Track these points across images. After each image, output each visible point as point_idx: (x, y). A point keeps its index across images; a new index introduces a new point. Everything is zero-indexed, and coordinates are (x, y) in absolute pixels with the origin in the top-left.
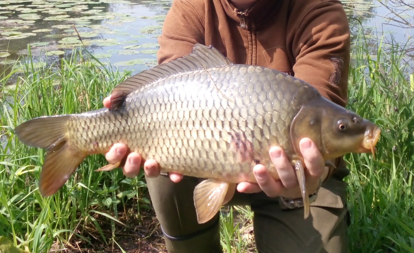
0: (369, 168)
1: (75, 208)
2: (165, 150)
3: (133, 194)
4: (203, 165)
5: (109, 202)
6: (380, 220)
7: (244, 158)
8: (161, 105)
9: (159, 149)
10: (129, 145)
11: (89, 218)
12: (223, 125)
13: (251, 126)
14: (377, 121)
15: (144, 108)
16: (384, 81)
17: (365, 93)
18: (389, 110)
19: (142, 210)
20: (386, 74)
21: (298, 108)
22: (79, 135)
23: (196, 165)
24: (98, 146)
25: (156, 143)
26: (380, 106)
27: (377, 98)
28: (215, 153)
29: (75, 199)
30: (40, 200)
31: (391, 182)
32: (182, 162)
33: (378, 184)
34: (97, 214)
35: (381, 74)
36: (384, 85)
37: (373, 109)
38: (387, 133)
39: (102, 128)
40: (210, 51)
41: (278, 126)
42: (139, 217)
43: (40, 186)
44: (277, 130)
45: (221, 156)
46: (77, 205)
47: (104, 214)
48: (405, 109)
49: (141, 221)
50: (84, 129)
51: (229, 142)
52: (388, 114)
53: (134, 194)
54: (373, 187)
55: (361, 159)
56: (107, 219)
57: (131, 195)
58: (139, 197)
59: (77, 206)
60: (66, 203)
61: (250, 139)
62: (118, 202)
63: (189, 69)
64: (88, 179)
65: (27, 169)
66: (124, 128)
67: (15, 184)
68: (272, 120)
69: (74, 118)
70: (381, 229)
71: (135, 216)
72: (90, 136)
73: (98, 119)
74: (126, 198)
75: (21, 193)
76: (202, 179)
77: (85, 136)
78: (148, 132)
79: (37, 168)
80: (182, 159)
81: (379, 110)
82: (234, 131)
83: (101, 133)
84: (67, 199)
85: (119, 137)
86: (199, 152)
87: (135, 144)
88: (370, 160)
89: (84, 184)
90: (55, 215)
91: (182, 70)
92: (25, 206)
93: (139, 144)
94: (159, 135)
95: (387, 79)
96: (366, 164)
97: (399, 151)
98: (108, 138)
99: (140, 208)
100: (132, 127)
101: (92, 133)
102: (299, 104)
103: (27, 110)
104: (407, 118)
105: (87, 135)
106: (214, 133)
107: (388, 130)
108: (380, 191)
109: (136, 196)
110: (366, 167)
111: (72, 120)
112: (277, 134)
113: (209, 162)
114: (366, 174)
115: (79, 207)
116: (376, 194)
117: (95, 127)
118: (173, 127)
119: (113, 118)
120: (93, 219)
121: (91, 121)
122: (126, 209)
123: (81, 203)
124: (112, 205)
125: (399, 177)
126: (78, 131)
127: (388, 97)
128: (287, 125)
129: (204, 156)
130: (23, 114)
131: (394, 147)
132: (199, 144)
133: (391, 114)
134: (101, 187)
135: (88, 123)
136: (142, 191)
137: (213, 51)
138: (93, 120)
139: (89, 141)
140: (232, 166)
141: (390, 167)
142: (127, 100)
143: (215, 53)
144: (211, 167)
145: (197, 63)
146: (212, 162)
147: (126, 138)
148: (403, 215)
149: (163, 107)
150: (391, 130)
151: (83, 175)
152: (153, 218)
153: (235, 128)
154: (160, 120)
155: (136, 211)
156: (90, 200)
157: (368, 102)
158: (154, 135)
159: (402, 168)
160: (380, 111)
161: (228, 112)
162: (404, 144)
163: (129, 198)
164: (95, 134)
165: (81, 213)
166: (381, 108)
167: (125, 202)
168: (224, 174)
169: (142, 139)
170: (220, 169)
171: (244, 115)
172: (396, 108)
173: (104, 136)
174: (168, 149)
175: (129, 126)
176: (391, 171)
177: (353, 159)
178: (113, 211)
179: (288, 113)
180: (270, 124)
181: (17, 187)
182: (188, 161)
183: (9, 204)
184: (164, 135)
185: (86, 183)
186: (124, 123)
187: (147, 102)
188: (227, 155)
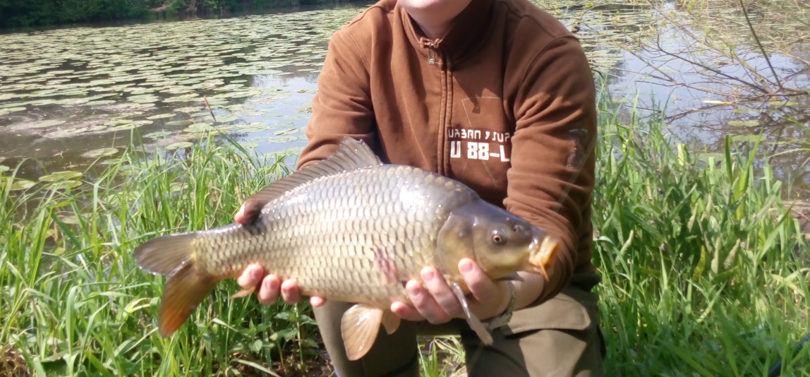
0: (628, 277)
1: (209, 358)
2: (308, 270)
3: (292, 334)
4: (349, 288)
5: (258, 346)
6: (649, 351)
7: (389, 279)
8: (303, 216)
9: (302, 270)
10: (268, 267)
11: (230, 371)
12: (365, 238)
13: (393, 240)
14: (635, 210)
15: (284, 220)
16: (642, 154)
17: (614, 170)
18: (652, 193)
19: (307, 357)
20: (642, 143)
21: (445, 217)
22: (208, 256)
23: (342, 289)
24: (231, 268)
25: (298, 263)
26: (638, 189)
27: (635, 178)
28: (359, 274)
29: (210, 344)
30: (161, 348)
31: (661, 297)
32: (328, 285)
33: (642, 301)
34: (242, 364)
35: (635, 143)
36: (641, 158)
37: (628, 193)
38: (650, 225)
39: (236, 246)
40: (360, 146)
41: (422, 240)
42: (302, 367)
43: (159, 325)
44: (421, 245)
45: (365, 277)
46: (214, 353)
47: (252, 364)
48: (673, 190)
49: (305, 373)
50: (213, 248)
51: (372, 260)
52: (650, 198)
53: (295, 333)
54: (636, 306)
55: (617, 266)
56: (257, 372)
57: (290, 335)
58: (301, 337)
59: (213, 355)
60: (197, 351)
61: (392, 256)
62: (272, 345)
63: (335, 171)
64: (227, 314)
65: (140, 303)
66: (262, 245)
67: (124, 325)
68: (414, 232)
69: (202, 236)
70: (650, 362)
71: (297, 367)
72: (221, 256)
73: (231, 237)
74: (282, 340)
75: (134, 338)
76: (351, 304)
77: (215, 258)
78: (290, 249)
79: (155, 301)
80: (327, 282)
81: (636, 194)
82: (377, 246)
83: (234, 253)
84: (198, 345)
85: (255, 256)
86: (344, 272)
87: (274, 264)
88: (628, 266)
89: (223, 320)
90: (181, 369)
91: (326, 173)
92: (139, 357)
93: (280, 265)
94: (301, 253)
95: (645, 150)
96: (624, 272)
97: (671, 252)
98: (243, 258)
99: (304, 355)
100: (271, 244)
101: (224, 253)
102: (447, 212)
103: (140, 220)
104: (677, 203)
105: (218, 257)
106: (357, 250)
107: (652, 222)
108: (647, 310)
109: (296, 337)
110: (625, 278)
111: (199, 239)
112: (421, 250)
113: (355, 285)
114: (625, 286)
115: (216, 356)
116: (641, 316)
117: (227, 246)
118: (316, 243)
119: (248, 234)
120: (236, 372)
121: (222, 239)
122: (284, 357)
123: (218, 349)
124: (263, 350)
125: (673, 289)
126: (207, 251)
127: (648, 174)
128: (432, 238)
129: (349, 277)
130: (133, 226)
131: (663, 245)
132: (343, 263)
133: (654, 198)
134: (246, 325)
135: (219, 241)
136: (305, 329)
137: (363, 146)
138: (225, 237)
139: (220, 263)
140: (378, 288)
141: (659, 275)
142: (263, 211)
143: (365, 149)
144: (357, 290)
145: (343, 164)
146: (358, 285)
147: (264, 257)
148: (682, 342)
149: (305, 219)
150: (656, 221)
151: (220, 308)
152: (323, 369)
153: (377, 242)
154: (302, 234)
155: (297, 360)
156: (231, 345)
157: (621, 185)
158: (296, 253)
159: (676, 274)
160: (639, 196)
161: (371, 224)
162: (676, 241)
163: (287, 340)
164: (228, 254)
165: (219, 365)
166: (640, 191)
167: (282, 347)
168: (373, 299)
169: (283, 258)
170: (366, 292)
171: (386, 226)
172: (660, 190)
173: (238, 257)
174: (312, 269)
175: (268, 243)
176: (660, 279)
177: (605, 267)
178: (264, 360)
179: (433, 225)
180: (413, 237)
181: (126, 330)
182: (334, 283)
183: (116, 353)
184: (307, 253)
185: (224, 319)
186: (261, 239)
187: (287, 214)
188: (372, 275)
